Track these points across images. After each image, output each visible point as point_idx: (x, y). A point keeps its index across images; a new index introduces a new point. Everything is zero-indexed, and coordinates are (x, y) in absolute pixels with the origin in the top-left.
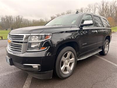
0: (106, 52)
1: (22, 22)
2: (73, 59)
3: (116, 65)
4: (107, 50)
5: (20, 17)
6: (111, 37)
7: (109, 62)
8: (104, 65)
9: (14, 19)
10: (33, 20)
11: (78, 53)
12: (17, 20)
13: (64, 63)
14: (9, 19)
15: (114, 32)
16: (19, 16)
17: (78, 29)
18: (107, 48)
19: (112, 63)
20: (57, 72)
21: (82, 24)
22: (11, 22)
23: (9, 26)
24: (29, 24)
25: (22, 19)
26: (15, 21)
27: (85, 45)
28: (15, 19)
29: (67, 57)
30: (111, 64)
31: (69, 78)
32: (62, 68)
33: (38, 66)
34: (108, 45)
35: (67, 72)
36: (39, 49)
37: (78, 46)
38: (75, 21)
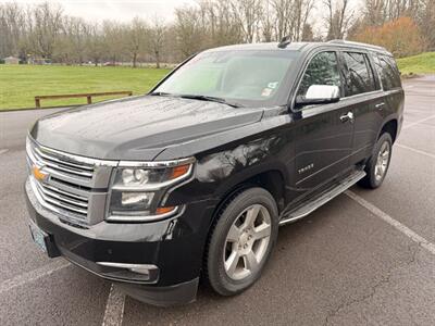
0: (378, 178)
1: (61, 31)
2: (265, 226)
3: (408, 232)
4: (384, 168)
5: (53, 10)
6: (402, 119)
7: (387, 218)
8: (371, 231)
9: (26, 18)
10: (105, 23)
11: (281, 203)
12: (39, 22)
13: (236, 245)
14: (6, 16)
15: (416, 76)
16: (46, 5)
17: (285, 119)
18: (385, 162)
19: (396, 224)
20: (212, 280)
21: (299, 100)
22: (16, 30)
23: (10, 46)
24: (89, 40)
25: (58, 16)
26: (34, 24)
27: (307, 173)
28: (33, 17)
29: (245, 225)
30: (393, 227)
31: (251, 290)
32: (229, 263)
33: (150, 270)
34: (387, 153)
35: (245, 273)
36: (151, 215)
37: (283, 178)
38: (275, 84)
